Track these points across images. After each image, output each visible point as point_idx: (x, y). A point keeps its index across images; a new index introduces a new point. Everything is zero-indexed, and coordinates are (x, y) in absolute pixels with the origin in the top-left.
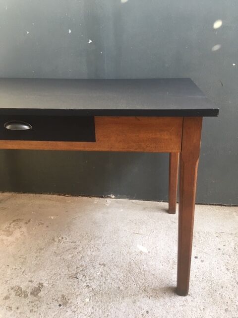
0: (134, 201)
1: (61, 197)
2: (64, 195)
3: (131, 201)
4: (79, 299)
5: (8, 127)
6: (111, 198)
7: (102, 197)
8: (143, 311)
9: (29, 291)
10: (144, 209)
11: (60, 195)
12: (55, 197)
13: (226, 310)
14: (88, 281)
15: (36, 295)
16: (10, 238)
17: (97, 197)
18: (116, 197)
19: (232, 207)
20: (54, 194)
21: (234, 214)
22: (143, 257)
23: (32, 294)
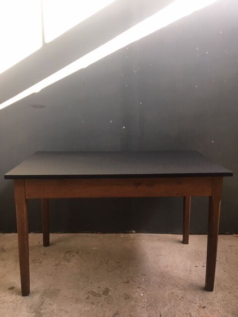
0: (150, 234)
1: (94, 234)
4: (136, 294)
6: (133, 233)
7: (126, 233)
8: (180, 297)
9: (101, 293)
11: (93, 233)
12: (89, 234)
13: (229, 293)
14: (138, 285)
15: (107, 295)
16: (70, 263)
18: (137, 232)
20: (88, 233)
22: (169, 269)
23: (103, 294)
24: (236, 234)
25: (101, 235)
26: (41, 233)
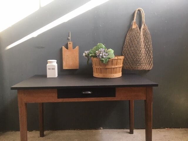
0: (112, 130)
2: (77, 130)
3: (111, 130)
5: (83, 93)
6: (101, 129)
7: (96, 129)
10: (119, 133)
12: (72, 131)
17: (94, 129)
18: (104, 129)
19: (156, 129)
21: (158, 132)
24: (167, 128)
25: (80, 131)
26: (39, 131)
